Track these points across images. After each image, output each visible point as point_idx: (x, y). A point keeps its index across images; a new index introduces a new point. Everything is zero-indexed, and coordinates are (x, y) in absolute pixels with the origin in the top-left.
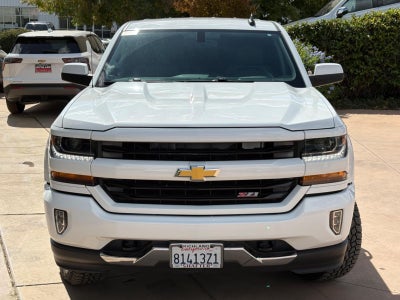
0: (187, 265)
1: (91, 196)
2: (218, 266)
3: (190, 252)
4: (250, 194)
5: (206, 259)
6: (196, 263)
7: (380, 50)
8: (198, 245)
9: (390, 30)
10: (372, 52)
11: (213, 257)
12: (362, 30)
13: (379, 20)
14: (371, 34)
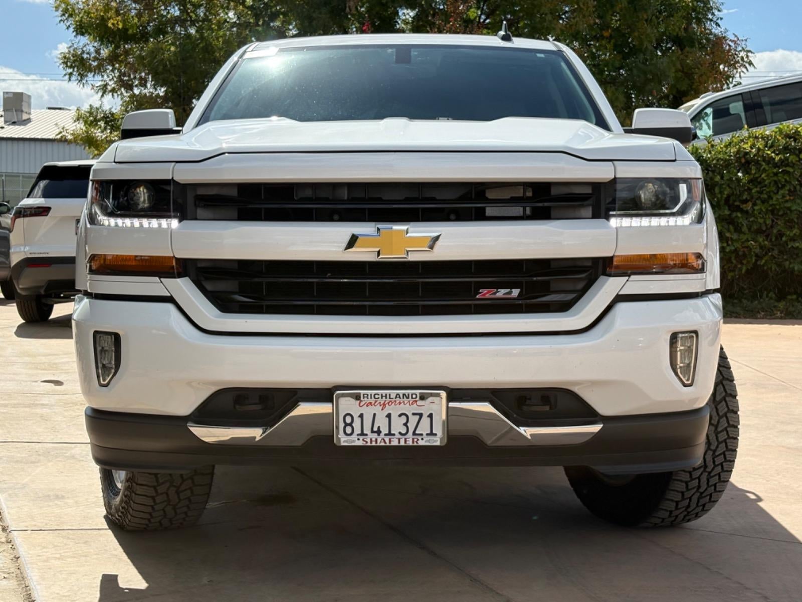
0: (371, 439)
1: (170, 300)
2: (437, 441)
3: (377, 409)
4: (501, 293)
5: (412, 426)
6: (390, 434)
7: (763, 202)
8: (393, 393)
9: (784, 163)
10: (748, 207)
11: (425, 421)
12: (727, 164)
13: (760, 144)
14: (746, 172)
